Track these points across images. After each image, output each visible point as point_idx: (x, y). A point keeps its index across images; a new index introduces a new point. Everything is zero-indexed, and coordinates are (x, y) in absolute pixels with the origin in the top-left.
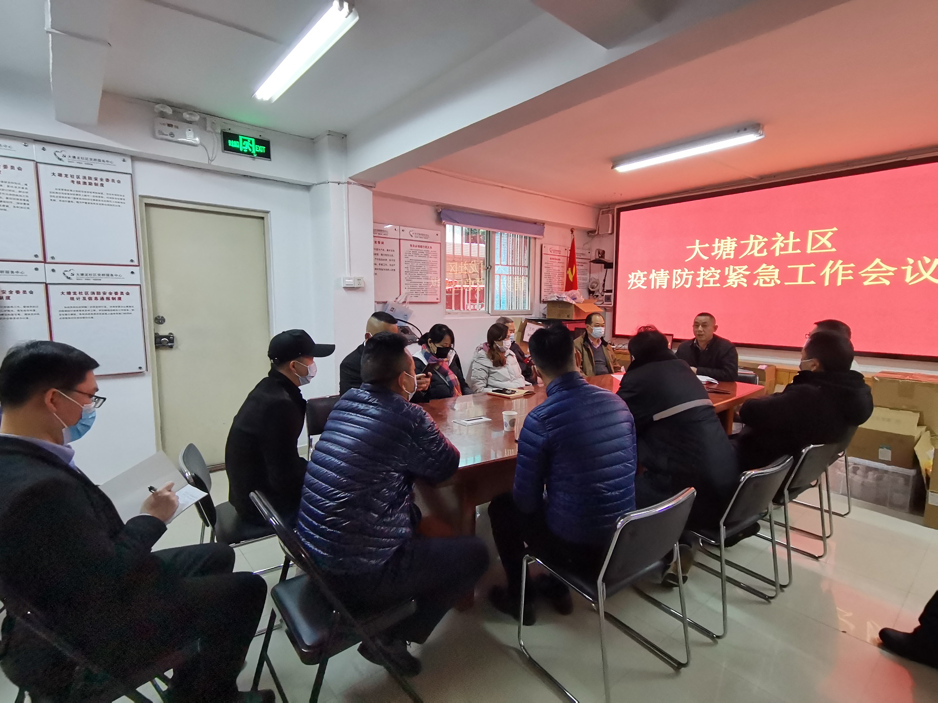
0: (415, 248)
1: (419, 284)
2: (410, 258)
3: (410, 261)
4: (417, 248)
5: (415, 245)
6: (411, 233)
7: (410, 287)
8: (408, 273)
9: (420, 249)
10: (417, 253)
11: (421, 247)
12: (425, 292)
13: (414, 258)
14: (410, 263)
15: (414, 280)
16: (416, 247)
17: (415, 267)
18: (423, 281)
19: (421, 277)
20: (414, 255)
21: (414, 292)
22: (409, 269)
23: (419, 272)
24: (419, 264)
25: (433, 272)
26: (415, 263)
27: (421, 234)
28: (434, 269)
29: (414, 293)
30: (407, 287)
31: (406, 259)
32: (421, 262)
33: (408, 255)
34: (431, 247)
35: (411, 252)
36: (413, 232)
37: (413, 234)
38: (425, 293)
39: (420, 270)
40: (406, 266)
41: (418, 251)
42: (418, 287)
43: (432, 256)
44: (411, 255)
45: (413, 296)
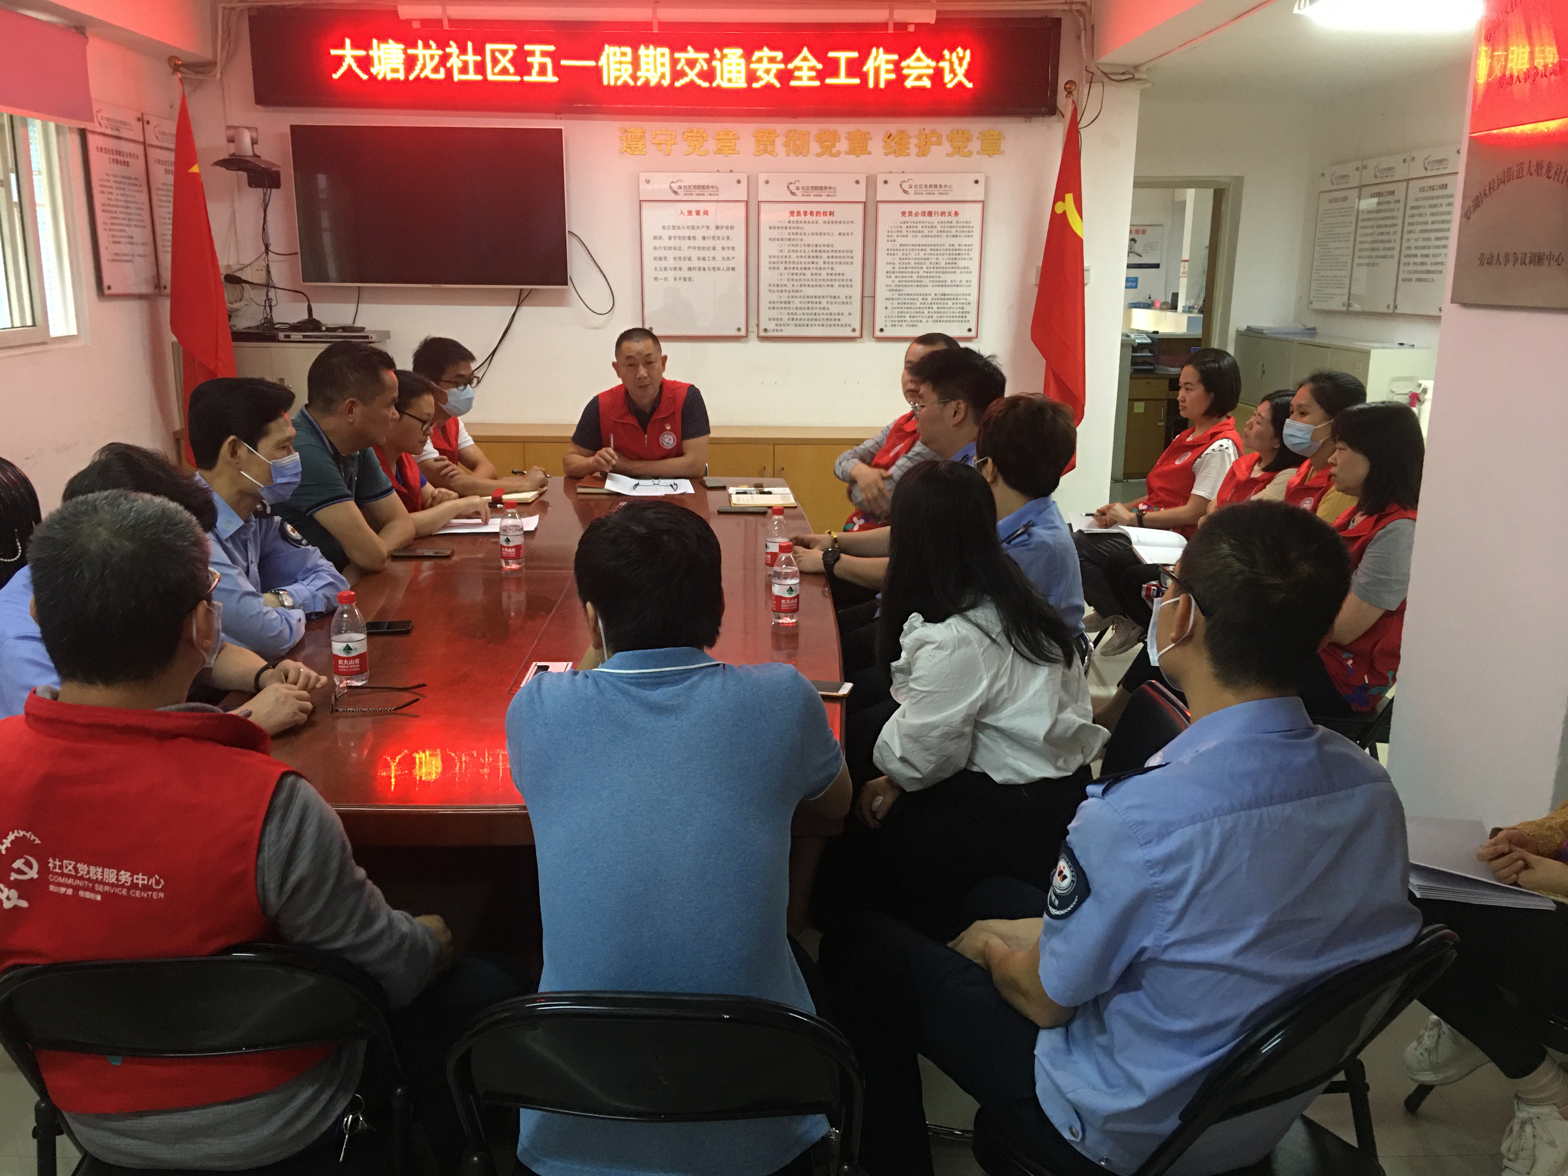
0: (914, 218)
1: (920, 298)
2: (900, 241)
3: (899, 248)
4: (920, 218)
5: (914, 212)
6: (906, 186)
7: (896, 305)
8: (893, 275)
9: (927, 219)
10: (920, 228)
11: (930, 214)
12: (935, 315)
13: (910, 240)
14: (900, 253)
15: (907, 290)
16: (917, 214)
17: (912, 262)
18: (932, 290)
19: (926, 281)
20: (911, 234)
21: (907, 315)
22: (897, 266)
23: (921, 271)
24: (922, 253)
25: (958, 271)
26: (913, 253)
27: (931, 186)
28: (961, 263)
29: (908, 319)
30: (890, 307)
31: (890, 245)
32: (928, 248)
33: (895, 235)
34: (956, 214)
35: (904, 229)
36: (910, 182)
37: (911, 187)
38: (935, 318)
39: (924, 267)
40: (890, 259)
41: (920, 226)
42: (918, 305)
43: (958, 234)
44: (904, 233)
45: (904, 324)
